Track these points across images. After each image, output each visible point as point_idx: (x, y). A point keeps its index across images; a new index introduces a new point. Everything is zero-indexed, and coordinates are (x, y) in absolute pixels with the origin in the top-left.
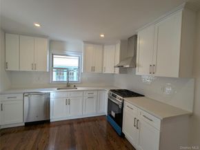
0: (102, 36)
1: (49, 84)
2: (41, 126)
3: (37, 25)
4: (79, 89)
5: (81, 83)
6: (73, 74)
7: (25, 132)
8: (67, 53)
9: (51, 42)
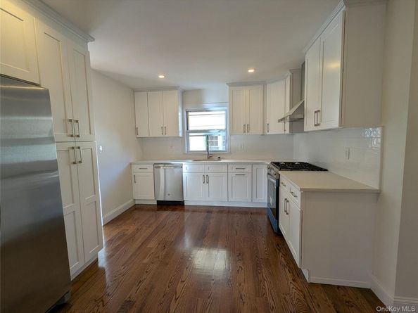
0: (251, 71)
1: (184, 154)
2: (174, 207)
3: (161, 77)
4: (222, 161)
5: (230, 153)
6: (216, 138)
7: (158, 212)
8: (207, 106)
9: (184, 93)
